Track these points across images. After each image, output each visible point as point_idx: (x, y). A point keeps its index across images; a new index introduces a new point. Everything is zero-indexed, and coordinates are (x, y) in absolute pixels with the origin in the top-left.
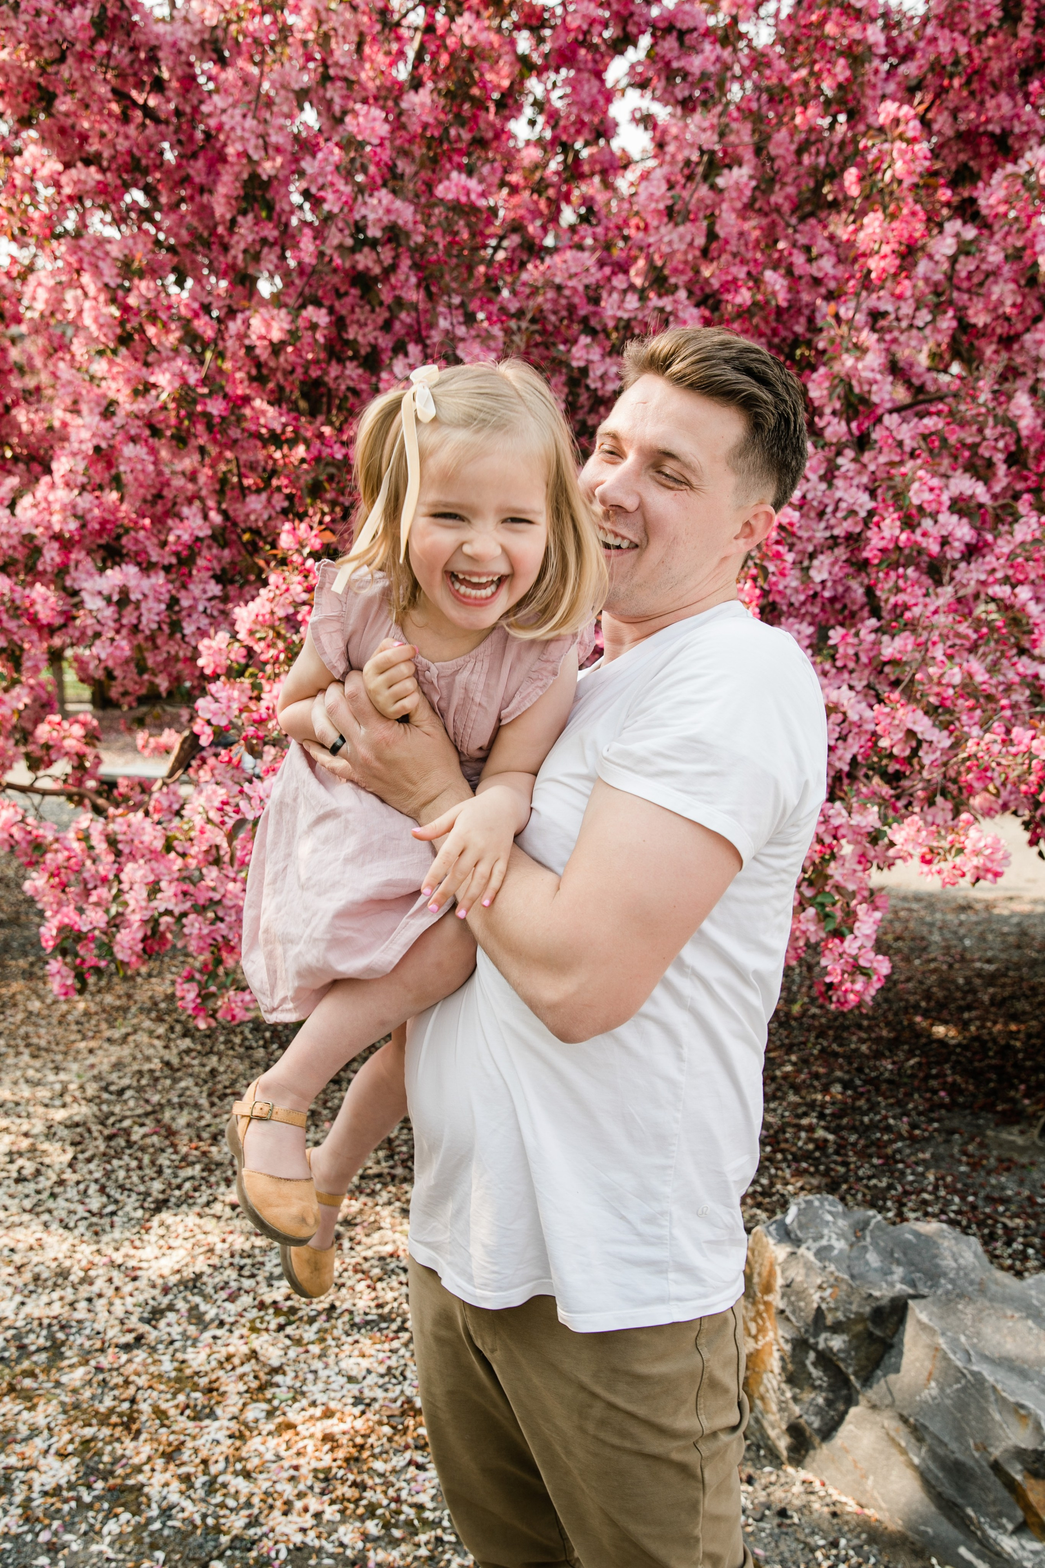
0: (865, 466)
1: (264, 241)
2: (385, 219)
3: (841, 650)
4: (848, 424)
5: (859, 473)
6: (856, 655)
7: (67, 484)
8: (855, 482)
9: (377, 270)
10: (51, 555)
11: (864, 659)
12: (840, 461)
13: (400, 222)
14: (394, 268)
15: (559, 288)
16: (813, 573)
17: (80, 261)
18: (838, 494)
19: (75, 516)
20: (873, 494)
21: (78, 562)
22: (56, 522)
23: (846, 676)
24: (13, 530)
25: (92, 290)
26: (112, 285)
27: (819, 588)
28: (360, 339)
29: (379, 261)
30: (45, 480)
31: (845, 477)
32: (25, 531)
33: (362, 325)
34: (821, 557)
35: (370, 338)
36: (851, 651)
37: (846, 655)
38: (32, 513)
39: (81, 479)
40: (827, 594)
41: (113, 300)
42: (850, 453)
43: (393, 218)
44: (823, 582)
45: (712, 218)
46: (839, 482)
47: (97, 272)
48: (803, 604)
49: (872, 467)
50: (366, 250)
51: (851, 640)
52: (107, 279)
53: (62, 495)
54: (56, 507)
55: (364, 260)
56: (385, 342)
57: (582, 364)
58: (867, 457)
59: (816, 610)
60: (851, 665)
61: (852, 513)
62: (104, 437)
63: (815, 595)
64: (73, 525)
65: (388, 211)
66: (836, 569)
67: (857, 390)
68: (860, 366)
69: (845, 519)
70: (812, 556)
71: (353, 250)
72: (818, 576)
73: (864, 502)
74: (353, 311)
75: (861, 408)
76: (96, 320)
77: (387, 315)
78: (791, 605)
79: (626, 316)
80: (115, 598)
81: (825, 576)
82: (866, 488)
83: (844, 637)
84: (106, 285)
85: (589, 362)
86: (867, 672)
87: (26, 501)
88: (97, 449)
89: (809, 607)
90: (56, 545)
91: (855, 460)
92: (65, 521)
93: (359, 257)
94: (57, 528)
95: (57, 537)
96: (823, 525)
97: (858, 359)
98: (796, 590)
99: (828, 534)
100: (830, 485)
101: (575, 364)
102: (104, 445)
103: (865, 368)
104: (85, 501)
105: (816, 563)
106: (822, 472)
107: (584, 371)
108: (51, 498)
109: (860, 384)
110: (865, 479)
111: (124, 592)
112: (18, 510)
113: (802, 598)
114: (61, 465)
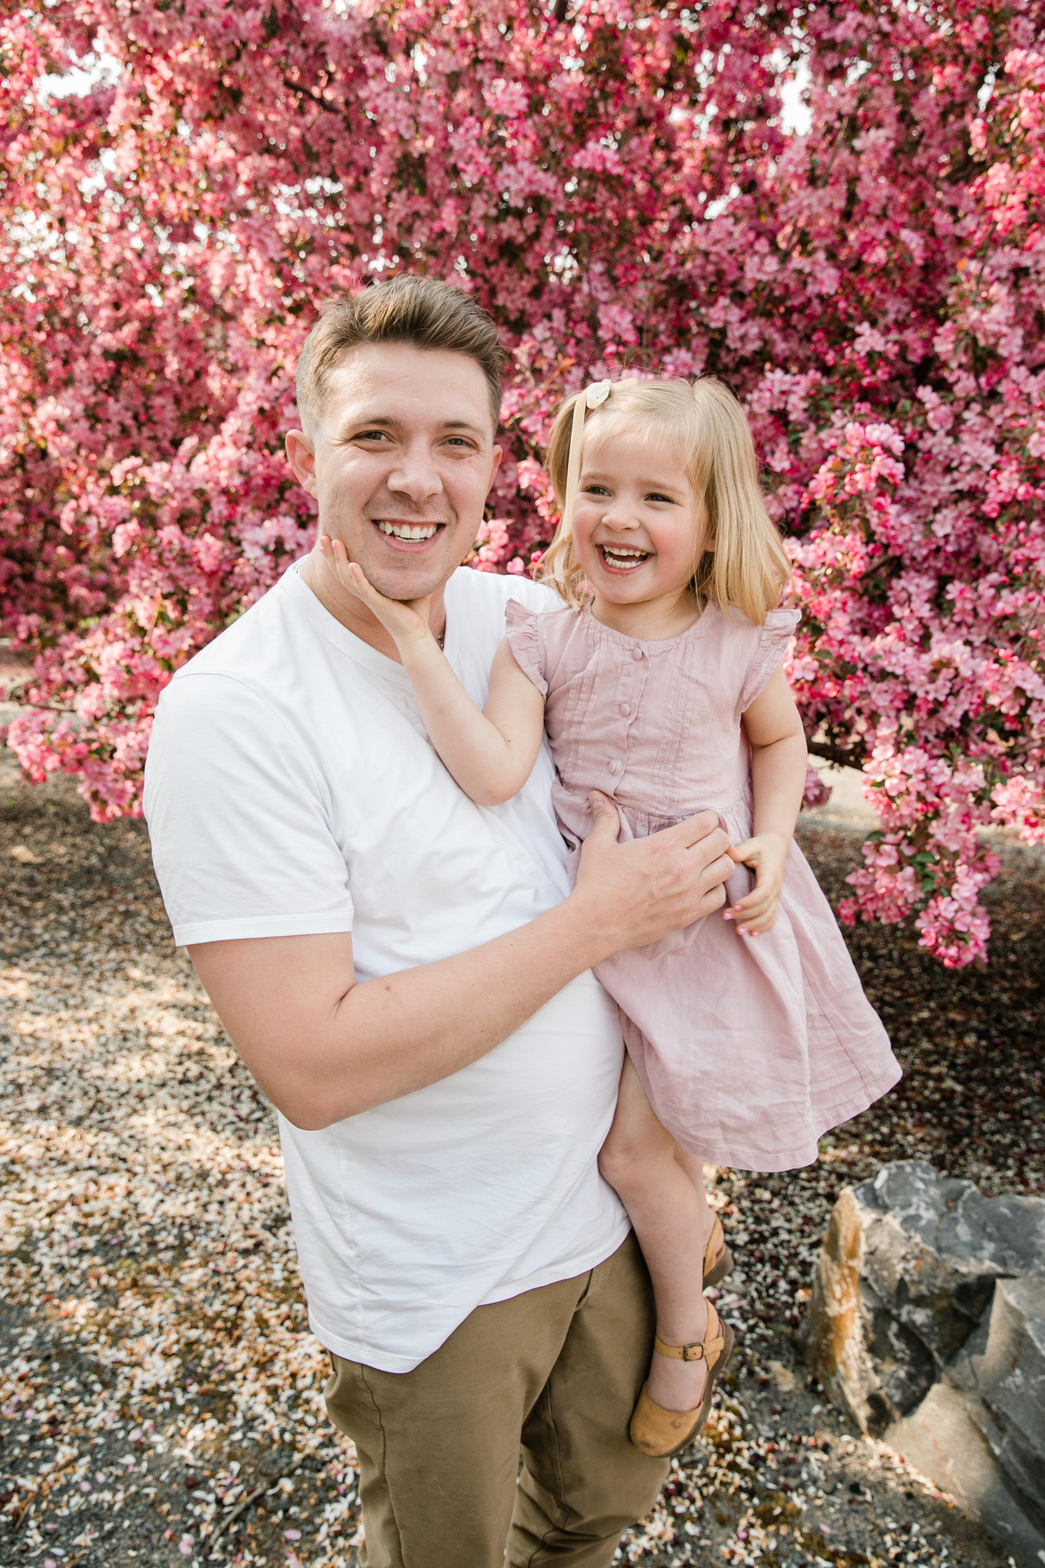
0: (991, 420)
1: (416, 215)
2: (527, 189)
3: (959, 605)
4: (977, 378)
5: (986, 427)
6: (975, 610)
7: (235, 444)
8: (981, 436)
9: (521, 239)
10: (219, 507)
11: (983, 614)
12: (967, 415)
13: (542, 192)
14: (537, 235)
15: (706, 254)
16: (935, 527)
17: (249, 238)
18: (964, 448)
19: (241, 472)
20: (999, 448)
21: (244, 515)
22: (223, 478)
23: (964, 630)
24: (186, 486)
25: (259, 265)
26: (277, 258)
27: (942, 542)
28: (509, 305)
29: (522, 230)
30: (216, 440)
31: (971, 431)
32: (197, 486)
33: (510, 291)
34: (945, 512)
35: (519, 304)
36: (969, 606)
37: (963, 610)
38: (205, 469)
39: (247, 438)
40: (950, 548)
41: (279, 273)
42: (976, 407)
43: (534, 188)
44: (946, 537)
45: (854, 180)
46: (965, 437)
47: (263, 247)
48: (925, 559)
49: (998, 421)
50: (510, 219)
51: (968, 595)
52: (272, 254)
53: (230, 453)
54: (225, 464)
55: (509, 228)
56: (530, 306)
57: (719, 325)
58: (993, 411)
59: (939, 565)
60: (970, 620)
61: (976, 466)
62: (267, 399)
63: (938, 549)
64: (238, 481)
65: (530, 182)
66: (960, 523)
67: (982, 342)
68: (985, 318)
69: (968, 472)
70: (936, 510)
71: (497, 220)
72: (941, 529)
73: (989, 454)
74: (502, 279)
75: (990, 362)
76: (261, 291)
77: (535, 282)
78: (913, 559)
79: (764, 278)
80: (272, 547)
81: (948, 530)
82: (993, 442)
83: (962, 592)
84: (272, 260)
85: (727, 323)
86: (985, 628)
87: (201, 458)
88: (261, 410)
89: (932, 562)
90: (224, 499)
91: (981, 414)
92: (230, 477)
93: (503, 226)
94: (224, 483)
95: (225, 492)
96: (948, 479)
97: (983, 312)
98: (919, 545)
99: (953, 488)
100: (957, 440)
101: (713, 325)
102: (267, 406)
103: (990, 321)
104: (249, 459)
105: (939, 517)
106: (949, 426)
107: (723, 332)
108: (220, 455)
109: (986, 336)
110: (991, 433)
111: (279, 542)
112: (193, 467)
113: (924, 552)
114: (230, 426)
